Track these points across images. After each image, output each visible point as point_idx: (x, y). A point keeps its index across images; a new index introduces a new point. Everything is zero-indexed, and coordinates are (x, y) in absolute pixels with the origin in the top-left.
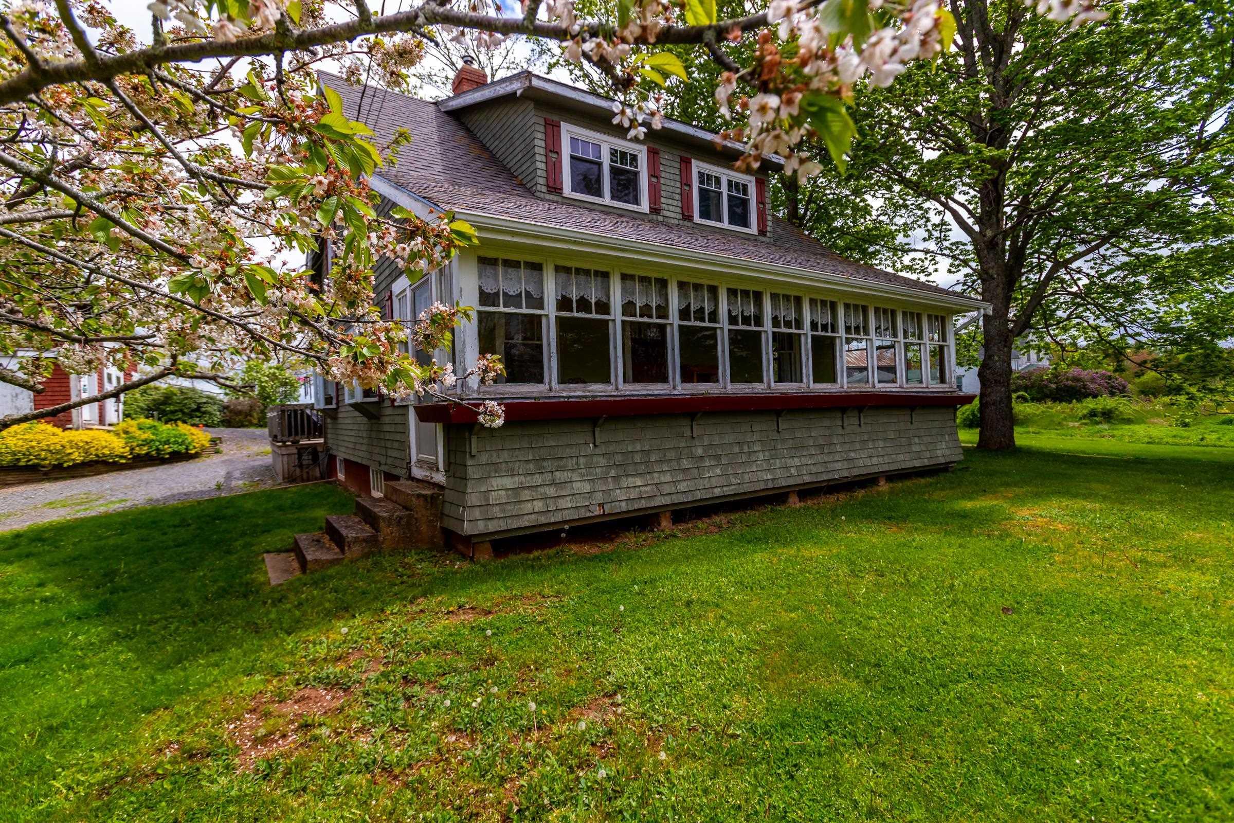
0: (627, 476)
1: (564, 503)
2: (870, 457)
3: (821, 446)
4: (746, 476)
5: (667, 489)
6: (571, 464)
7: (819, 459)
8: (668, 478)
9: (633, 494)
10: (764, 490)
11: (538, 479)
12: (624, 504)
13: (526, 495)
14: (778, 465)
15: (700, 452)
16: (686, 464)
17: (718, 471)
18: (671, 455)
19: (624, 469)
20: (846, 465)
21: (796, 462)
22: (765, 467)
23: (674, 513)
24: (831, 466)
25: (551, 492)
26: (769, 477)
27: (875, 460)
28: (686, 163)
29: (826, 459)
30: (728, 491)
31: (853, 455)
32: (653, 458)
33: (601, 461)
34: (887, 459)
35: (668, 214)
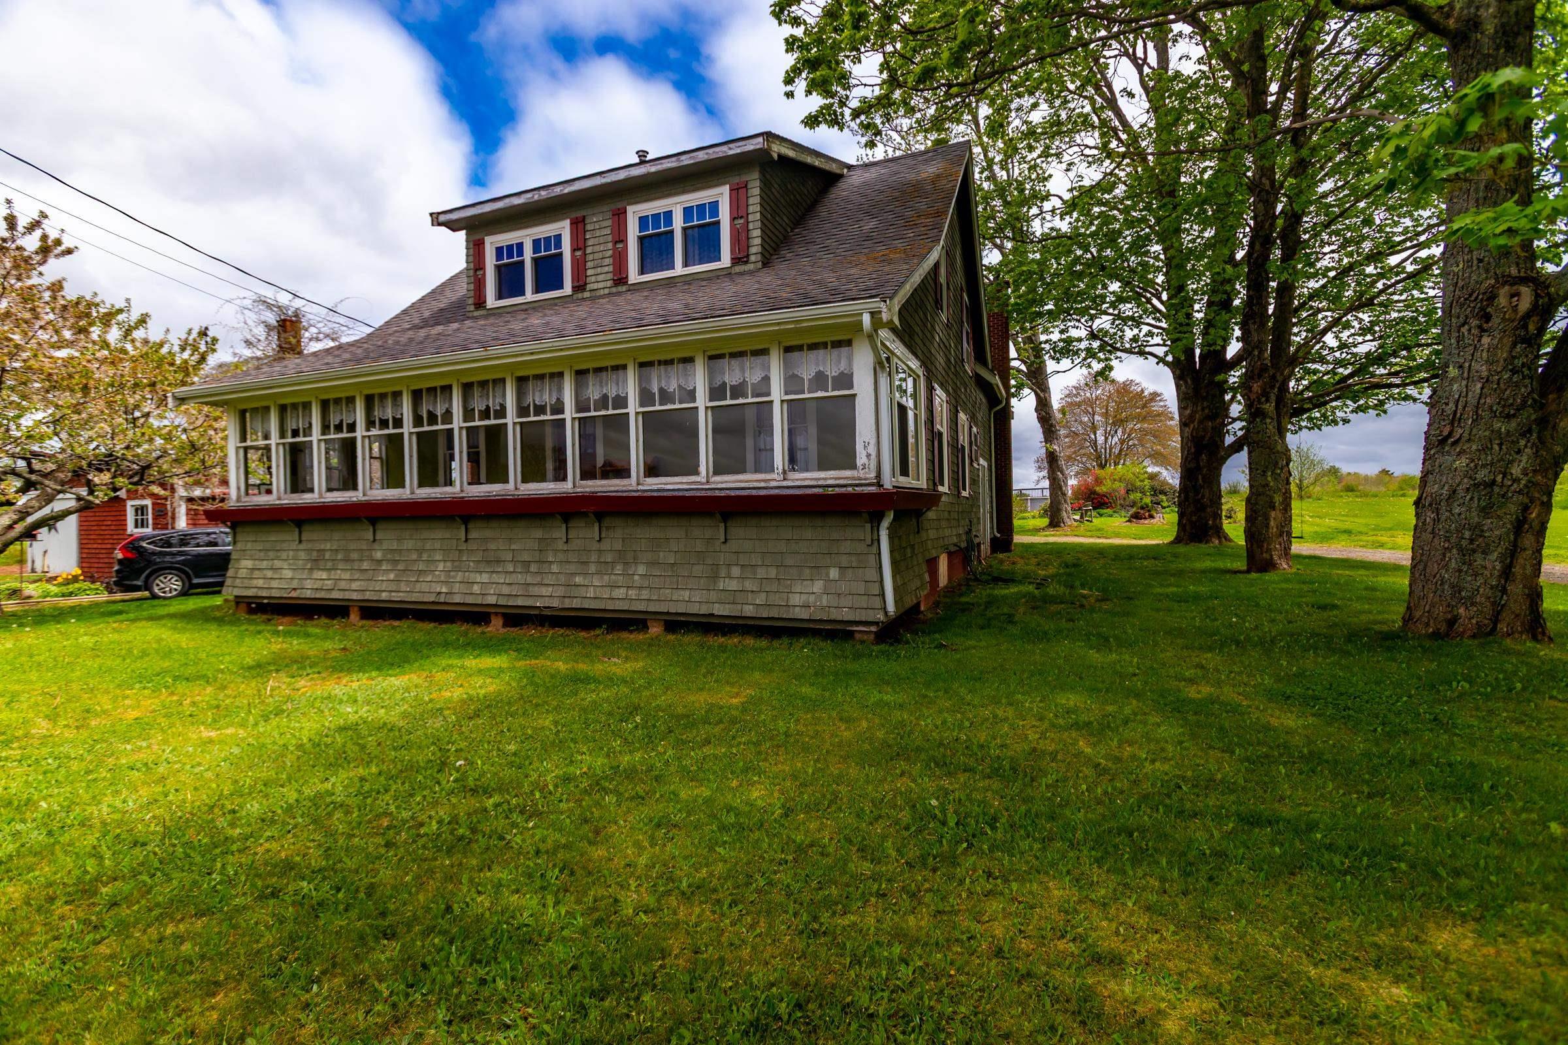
0: (319, 569)
1: (274, 584)
2: (614, 586)
3: (526, 564)
4: (418, 585)
5: (343, 585)
6: (284, 555)
7: (520, 578)
8: (347, 576)
9: (318, 585)
10: (433, 603)
11: (265, 564)
12: (309, 592)
13: (257, 574)
14: (458, 579)
15: (378, 555)
16: (365, 566)
17: (392, 576)
18: (355, 556)
19: (317, 562)
20: (560, 591)
21: (485, 578)
22: (442, 579)
23: (362, 609)
24: (535, 590)
25: (269, 574)
26: (444, 590)
27: (620, 593)
28: (620, 216)
29: (529, 579)
30: (396, 597)
31: (578, 580)
32: (339, 557)
33: (302, 555)
34: (645, 594)
35: (595, 286)
